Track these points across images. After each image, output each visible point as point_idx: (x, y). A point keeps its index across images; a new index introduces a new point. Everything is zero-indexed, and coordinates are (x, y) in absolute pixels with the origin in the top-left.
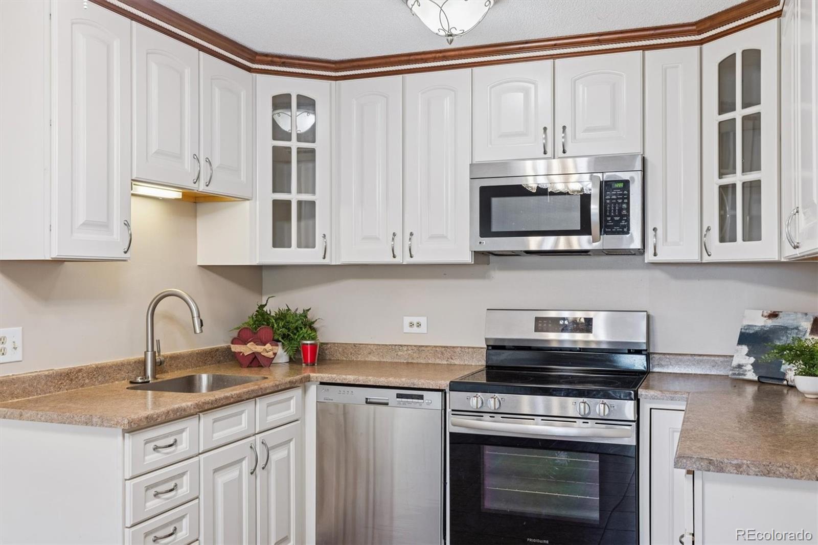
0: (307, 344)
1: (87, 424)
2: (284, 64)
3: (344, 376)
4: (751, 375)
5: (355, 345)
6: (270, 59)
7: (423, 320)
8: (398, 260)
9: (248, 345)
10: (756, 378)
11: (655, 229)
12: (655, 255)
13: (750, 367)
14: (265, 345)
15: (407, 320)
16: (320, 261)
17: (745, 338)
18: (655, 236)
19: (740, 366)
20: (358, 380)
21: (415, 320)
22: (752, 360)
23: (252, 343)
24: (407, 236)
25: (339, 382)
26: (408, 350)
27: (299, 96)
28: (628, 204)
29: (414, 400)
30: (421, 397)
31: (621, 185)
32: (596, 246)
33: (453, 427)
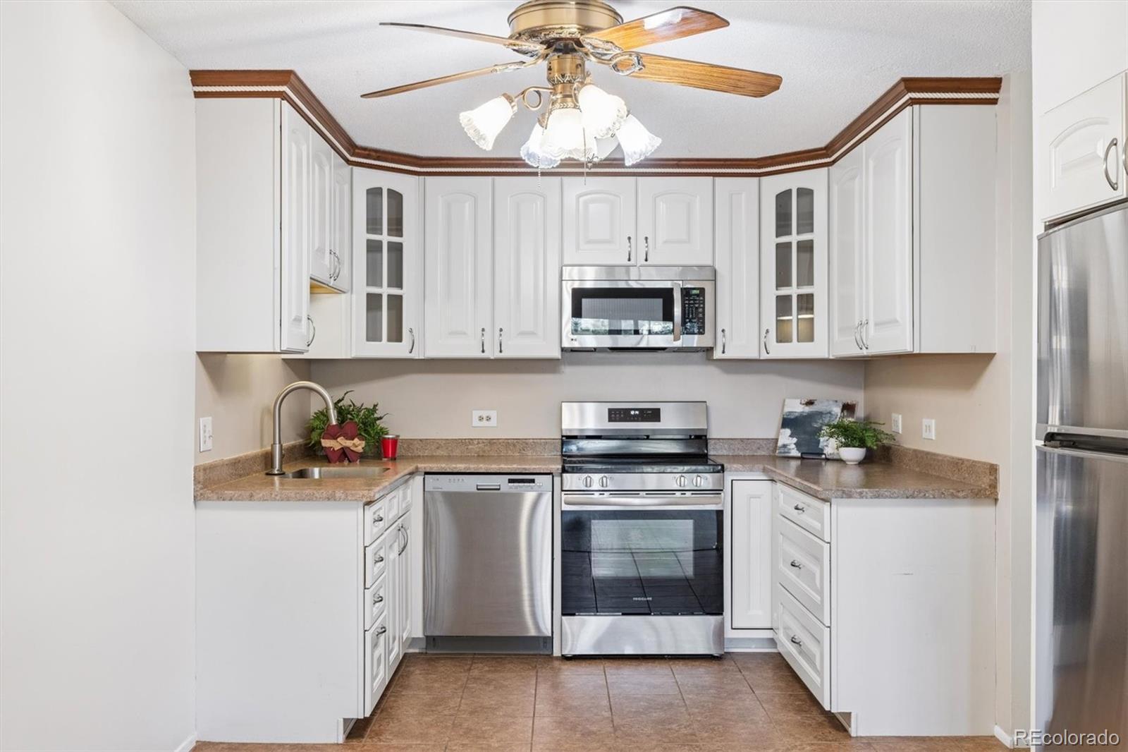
0: (389, 438)
1: (329, 499)
2: (378, 159)
3: (454, 466)
4: (795, 453)
5: (421, 440)
6: (367, 152)
7: (493, 414)
8: (489, 354)
9: (339, 439)
10: (799, 455)
11: (723, 331)
12: (723, 352)
13: (793, 446)
14: (353, 439)
15: (476, 414)
16: (406, 355)
17: (787, 422)
18: (724, 336)
19: (785, 446)
20: (469, 468)
21: (484, 414)
22: (795, 440)
23: (342, 438)
24: (497, 332)
25: (448, 470)
26: (478, 443)
27: (389, 190)
28: (704, 308)
29: (526, 484)
30: (533, 481)
31: (697, 292)
32: (678, 344)
33: (567, 506)
